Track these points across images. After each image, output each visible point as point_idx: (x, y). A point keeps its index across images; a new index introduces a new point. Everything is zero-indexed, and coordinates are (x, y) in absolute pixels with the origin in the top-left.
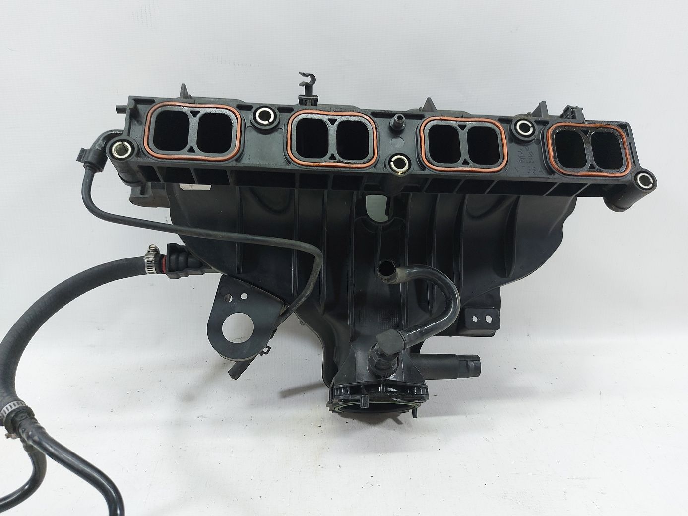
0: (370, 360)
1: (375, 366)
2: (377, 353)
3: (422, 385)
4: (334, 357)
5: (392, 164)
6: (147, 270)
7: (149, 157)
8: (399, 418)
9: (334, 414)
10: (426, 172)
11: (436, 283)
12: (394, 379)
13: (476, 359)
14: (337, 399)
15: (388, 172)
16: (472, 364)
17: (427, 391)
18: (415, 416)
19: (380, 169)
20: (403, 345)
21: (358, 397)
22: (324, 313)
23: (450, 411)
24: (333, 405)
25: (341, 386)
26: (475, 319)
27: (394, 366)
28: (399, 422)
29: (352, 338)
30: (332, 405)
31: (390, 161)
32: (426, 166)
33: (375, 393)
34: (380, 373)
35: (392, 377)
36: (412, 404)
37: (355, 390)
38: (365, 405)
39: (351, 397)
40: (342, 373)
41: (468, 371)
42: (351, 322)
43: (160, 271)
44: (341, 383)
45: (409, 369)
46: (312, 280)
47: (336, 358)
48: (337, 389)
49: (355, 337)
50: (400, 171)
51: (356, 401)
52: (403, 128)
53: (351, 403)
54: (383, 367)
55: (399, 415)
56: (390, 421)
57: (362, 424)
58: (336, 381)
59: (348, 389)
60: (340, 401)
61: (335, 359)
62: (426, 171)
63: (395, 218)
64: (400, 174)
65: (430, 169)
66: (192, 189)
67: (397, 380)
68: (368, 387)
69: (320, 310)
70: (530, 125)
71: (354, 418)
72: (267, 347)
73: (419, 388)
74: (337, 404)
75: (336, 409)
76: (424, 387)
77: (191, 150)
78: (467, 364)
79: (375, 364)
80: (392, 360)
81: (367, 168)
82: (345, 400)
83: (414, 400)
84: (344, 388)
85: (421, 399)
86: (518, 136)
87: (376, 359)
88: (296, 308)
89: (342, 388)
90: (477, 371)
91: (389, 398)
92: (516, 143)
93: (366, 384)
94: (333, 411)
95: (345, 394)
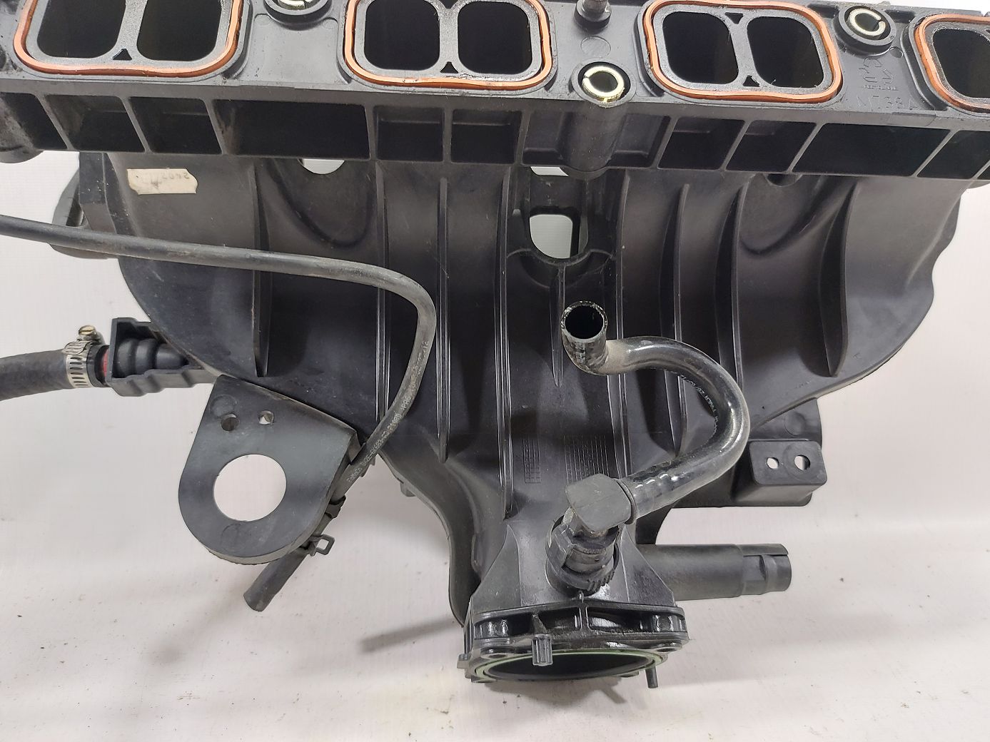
0: (553, 552)
1: (565, 566)
2: (569, 534)
3: (672, 610)
4: (473, 558)
5: (586, 82)
6: (70, 377)
7: (21, 70)
8: (617, 689)
9: (476, 685)
10: (667, 99)
11: (690, 377)
12: (607, 598)
13: (779, 552)
14: (478, 646)
15: (577, 98)
16: (771, 563)
17: (684, 624)
18: (652, 683)
19: (559, 92)
20: (628, 508)
21: (525, 641)
22: (447, 458)
23: (723, 671)
24: (472, 664)
25: (487, 616)
26: (772, 464)
27: (606, 564)
28: (617, 699)
29: (508, 509)
30: (468, 662)
31: (581, 77)
32: (665, 89)
33: (567, 630)
34: (576, 582)
35: (602, 594)
36: (649, 654)
37: (520, 624)
38: (544, 657)
39: (511, 642)
40: (489, 588)
41: (765, 577)
42: (506, 474)
43: (99, 379)
44: (488, 609)
45: (639, 576)
46: (415, 369)
47: (475, 559)
48: (478, 625)
49: (515, 506)
50: (606, 96)
51: (522, 650)
52: (604, 17)
53: (510, 657)
54: (582, 567)
55: (617, 684)
56: (598, 697)
57: (537, 706)
58: (475, 607)
59: (504, 623)
60: (486, 650)
61: (473, 562)
62: (663, 98)
63: (592, 251)
64: (605, 101)
65: (674, 94)
66: (157, 192)
67: (615, 600)
68: (550, 617)
69: (439, 450)
70: (878, 18)
71: (519, 692)
72: (326, 538)
73: (665, 615)
74: (479, 660)
75: (479, 673)
76: (678, 615)
77: (124, 55)
78: (762, 563)
79: (563, 560)
80: (601, 547)
81: (529, 90)
82: (496, 649)
83: (655, 645)
84: (495, 620)
85: (669, 642)
86: (855, 36)
87: (567, 546)
88: (382, 441)
89: (489, 620)
90: (783, 579)
91: (598, 642)
92: (852, 52)
93: (544, 609)
94: (474, 679)
95: (498, 636)
